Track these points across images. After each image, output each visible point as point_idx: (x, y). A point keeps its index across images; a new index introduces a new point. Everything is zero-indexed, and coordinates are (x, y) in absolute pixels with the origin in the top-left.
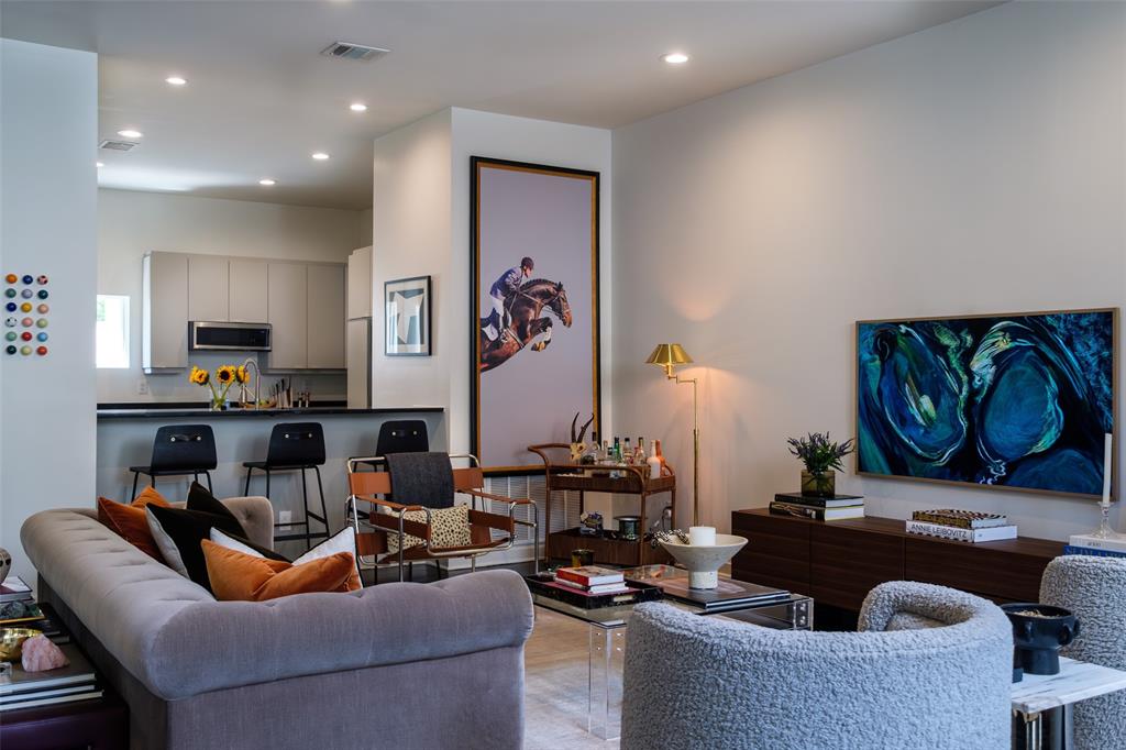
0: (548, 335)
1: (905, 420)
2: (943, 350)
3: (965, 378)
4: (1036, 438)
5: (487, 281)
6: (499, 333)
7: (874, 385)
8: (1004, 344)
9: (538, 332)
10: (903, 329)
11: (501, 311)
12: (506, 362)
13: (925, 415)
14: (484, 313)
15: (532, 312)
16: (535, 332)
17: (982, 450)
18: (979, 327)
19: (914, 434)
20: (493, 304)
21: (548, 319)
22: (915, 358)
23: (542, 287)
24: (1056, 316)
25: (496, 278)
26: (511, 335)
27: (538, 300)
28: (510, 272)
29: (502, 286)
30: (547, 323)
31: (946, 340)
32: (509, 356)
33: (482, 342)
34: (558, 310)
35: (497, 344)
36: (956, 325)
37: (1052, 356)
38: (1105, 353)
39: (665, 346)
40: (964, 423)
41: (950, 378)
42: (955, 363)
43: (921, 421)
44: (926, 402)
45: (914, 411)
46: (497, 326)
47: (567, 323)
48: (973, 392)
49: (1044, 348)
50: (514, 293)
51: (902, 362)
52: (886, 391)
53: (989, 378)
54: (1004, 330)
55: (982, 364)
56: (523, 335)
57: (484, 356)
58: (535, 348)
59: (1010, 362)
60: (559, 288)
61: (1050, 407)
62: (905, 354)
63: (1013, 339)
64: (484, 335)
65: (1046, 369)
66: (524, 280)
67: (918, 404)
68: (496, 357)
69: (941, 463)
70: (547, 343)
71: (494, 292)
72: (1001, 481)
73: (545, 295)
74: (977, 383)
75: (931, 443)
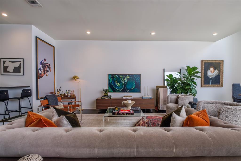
0: (48, 73)
1: (115, 86)
2: (121, 78)
3: (124, 81)
4: (132, 87)
5: (39, 62)
6: (41, 72)
7: (111, 82)
8: (128, 77)
9: (47, 72)
10: (115, 75)
11: (41, 68)
12: (42, 78)
13: (118, 85)
14: (39, 68)
15: (46, 69)
16: (46, 72)
17: (126, 89)
18: (126, 75)
19: (117, 87)
20: (40, 66)
21: (48, 70)
22: (117, 79)
23: (47, 64)
24: (134, 75)
25: (40, 62)
26: (43, 73)
27: (47, 67)
28: (42, 61)
29: (41, 63)
30: (48, 71)
31: (121, 77)
32: (43, 76)
33: (38, 73)
34: (49, 69)
35: (41, 74)
36: (122, 75)
37: (134, 79)
38: (140, 78)
39: (75, 76)
40: (124, 86)
41: (122, 81)
42: (122, 79)
43: (118, 86)
44: (118, 84)
45: (117, 85)
46: (41, 71)
47: (51, 71)
48: (125, 83)
49: (133, 78)
50: (43, 65)
51: (115, 79)
52: (112, 82)
53: (127, 81)
54: (129, 76)
55: (126, 80)
56: (45, 73)
57: (39, 76)
58: (46, 75)
59: (129, 79)
60: (49, 65)
61: (134, 84)
62: (115, 78)
63: (130, 77)
64: (39, 72)
65: (134, 80)
66: (45, 63)
67: (117, 84)
68: (41, 76)
69: (121, 91)
70: (48, 74)
71: (40, 64)
72: (128, 92)
73: (48, 66)
74: (125, 81)
75: (119, 88)
